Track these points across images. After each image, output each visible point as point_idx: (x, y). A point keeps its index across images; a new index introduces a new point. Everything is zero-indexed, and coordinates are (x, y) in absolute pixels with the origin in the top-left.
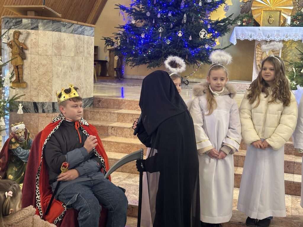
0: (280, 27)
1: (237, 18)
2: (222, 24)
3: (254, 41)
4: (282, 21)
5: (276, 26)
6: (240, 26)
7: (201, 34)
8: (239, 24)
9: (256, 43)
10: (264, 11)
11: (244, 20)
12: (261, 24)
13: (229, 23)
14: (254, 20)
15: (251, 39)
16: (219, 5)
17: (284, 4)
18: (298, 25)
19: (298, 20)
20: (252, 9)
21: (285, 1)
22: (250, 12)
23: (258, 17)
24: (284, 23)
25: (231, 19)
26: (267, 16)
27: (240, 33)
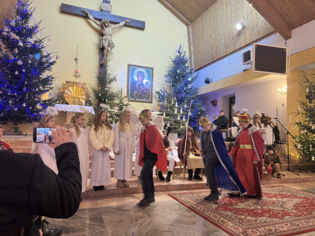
0: (80, 106)
1: (57, 100)
2: (48, 102)
3: (66, 112)
4: (80, 103)
5: (77, 105)
6: (58, 104)
7: (37, 106)
8: (58, 102)
9: (67, 113)
10: (71, 97)
11: (60, 101)
12: (69, 104)
13: (53, 102)
14: (66, 101)
15: (65, 111)
16: (46, 92)
17: (81, 95)
18: (88, 106)
19: (88, 103)
20: (64, 96)
21: (81, 93)
22: (63, 97)
23: (67, 100)
24: (82, 104)
25: (53, 100)
26: (72, 100)
27: (58, 107)
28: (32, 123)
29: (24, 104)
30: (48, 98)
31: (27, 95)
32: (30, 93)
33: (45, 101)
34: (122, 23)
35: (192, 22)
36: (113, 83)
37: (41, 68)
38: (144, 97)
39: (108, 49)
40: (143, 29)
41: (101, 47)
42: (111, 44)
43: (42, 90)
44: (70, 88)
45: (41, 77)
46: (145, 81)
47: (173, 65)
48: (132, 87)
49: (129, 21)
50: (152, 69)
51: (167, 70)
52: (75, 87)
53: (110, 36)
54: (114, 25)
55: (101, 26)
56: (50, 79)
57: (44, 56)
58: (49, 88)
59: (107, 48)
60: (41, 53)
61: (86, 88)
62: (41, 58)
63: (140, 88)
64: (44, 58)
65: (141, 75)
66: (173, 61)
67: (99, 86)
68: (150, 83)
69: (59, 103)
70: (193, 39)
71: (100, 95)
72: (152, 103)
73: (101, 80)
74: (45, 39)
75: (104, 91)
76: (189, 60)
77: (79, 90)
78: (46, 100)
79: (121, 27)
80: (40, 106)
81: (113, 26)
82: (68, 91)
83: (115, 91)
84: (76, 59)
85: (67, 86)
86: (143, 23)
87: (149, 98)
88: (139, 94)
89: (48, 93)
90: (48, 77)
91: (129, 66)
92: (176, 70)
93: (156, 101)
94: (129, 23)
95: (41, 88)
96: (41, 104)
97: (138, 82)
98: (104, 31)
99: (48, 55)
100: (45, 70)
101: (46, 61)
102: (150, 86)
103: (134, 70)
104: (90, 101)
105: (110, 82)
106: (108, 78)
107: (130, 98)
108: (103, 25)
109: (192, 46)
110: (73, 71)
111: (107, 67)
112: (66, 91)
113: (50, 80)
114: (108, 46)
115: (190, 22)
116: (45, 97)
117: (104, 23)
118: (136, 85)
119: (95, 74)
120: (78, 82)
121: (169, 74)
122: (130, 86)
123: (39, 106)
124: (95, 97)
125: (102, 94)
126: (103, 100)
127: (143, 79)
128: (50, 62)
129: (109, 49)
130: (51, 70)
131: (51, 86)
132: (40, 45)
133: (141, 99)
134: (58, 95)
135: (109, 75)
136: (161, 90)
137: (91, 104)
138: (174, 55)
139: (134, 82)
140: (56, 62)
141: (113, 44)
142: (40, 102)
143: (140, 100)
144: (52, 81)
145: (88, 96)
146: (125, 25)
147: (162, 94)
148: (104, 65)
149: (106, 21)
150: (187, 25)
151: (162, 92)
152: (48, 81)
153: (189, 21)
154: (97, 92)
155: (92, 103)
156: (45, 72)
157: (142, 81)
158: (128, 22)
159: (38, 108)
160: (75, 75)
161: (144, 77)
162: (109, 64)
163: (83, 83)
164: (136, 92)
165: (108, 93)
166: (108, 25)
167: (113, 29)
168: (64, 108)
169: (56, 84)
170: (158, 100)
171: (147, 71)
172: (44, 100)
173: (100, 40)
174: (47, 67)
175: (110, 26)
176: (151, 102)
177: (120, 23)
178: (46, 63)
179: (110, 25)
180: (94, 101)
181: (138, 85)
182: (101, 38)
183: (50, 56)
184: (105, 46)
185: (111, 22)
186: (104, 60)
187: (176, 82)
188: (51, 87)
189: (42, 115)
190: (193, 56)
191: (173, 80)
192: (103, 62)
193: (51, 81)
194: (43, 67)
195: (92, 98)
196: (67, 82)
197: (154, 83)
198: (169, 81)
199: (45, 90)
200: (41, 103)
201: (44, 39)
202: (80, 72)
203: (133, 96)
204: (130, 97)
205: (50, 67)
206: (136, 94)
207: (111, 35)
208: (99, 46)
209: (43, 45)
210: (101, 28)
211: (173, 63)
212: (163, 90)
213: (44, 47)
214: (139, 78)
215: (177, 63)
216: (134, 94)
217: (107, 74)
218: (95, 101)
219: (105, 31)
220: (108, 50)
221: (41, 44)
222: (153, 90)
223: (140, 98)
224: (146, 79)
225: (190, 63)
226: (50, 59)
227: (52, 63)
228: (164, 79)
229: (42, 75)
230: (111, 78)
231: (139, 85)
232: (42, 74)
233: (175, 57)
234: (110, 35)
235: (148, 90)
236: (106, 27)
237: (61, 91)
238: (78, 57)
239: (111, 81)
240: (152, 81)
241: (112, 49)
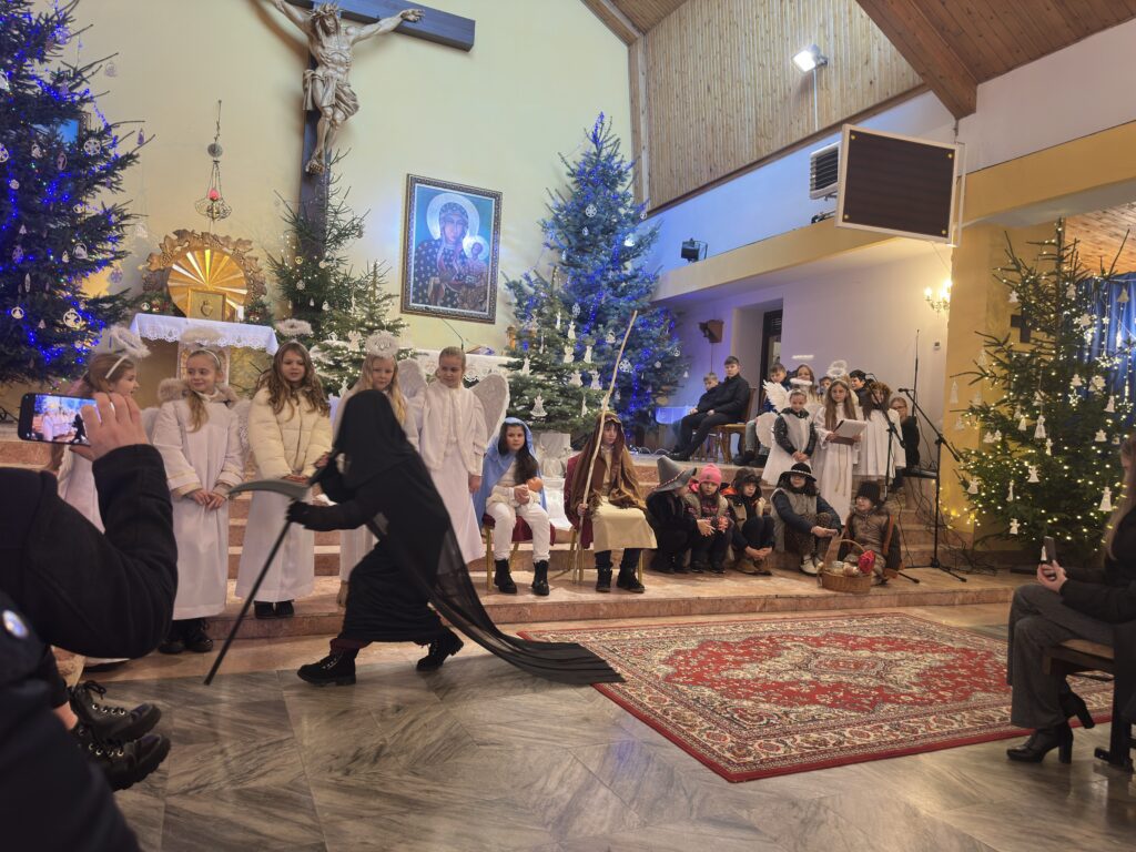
0: (225, 324)
1: (140, 299)
2: (107, 306)
3: (176, 343)
4: (228, 313)
5: (216, 320)
6: (146, 312)
7: (67, 318)
8: (146, 308)
9: (180, 348)
10: (192, 290)
11: (154, 302)
12: (188, 314)
13: (125, 304)
14: (175, 305)
15: (170, 340)
16: (100, 268)
17: (230, 284)
18: (257, 323)
19: (258, 314)
20: (169, 283)
21: (232, 278)
22: (165, 290)
23: (181, 300)
24: (232, 318)
25: (128, 297)
26: (199, 300)
27: (147, 326)
28: (48, 380)
29: (18, 308)
30: (107, 290)
31: (28, 277)
32: (38, 269)
33: (96, 301)
34: (388, 19)
35: (644, 32)
36: (349, 243)
37: (79, 176)
38: (464, 300)
39: (333, 114)
40: (464, 47)
41: (310, 107)
42: (344, 98)
43: (84, 260)
44: (189, 255)
45: (79, 212)
46: (468, 242)
47: (573, 187)
48: (422, 262)
49: (413, 13)
50: (497, 196)
51: (551, 204)
52: (208, 252)
53: (341, 69)
54: (359, 26)
55: (309, 30)
56: (114, 218)
57: (91, 134)
58: (112, 252)
59: (329, 111)
60: (81, 121)
61: (249, 258)
62: (81, 141)
63: (452, 267)
64: (92, 140)
65: (456, 219)
66: (572, 170)
67: (298, 254)
68: (487, 250)
69: (150, 312)
70: (647, 94)
71: (301, 285)
72: (494, 323)
73: (307, 231)
74: (94, 69)
75: (315, 272)
76: (631, 171)
77: (222, 264)
78: (101, 296)
79: (385, 34)
80: (78, 319)
81: (355, 30)
82: (183, 268)
83: (356, 275)
84: (213, 150)
85: (178, 249)
86: (469, 26)
87: (481, 303)
88: (447, 289)
89: (107, 271)
90: (107, 213)
91: (412, 181)
92: (584, 207)
93: (509, 316)
94: (415, 22)
95: (81, 252)
96: (79, 311)
97: (444, 245)
98: (320, 50)
99: (108, 128)
100: (96, 186)
101: (98, 152)
102: (487, 261)
103: (432, 198)
104: (263, 306)
105: (337, 240)
106: (333, 226)
107: (415, 301)
108: (317, 24)
109: (642, 118)
110: (202, 193)
111: (328, 184)
112: (175, 267)
113: (115, 224)
114: (333, 106)
115: (639, 30)
116: (96, 286)
117: (322, 19)
118: (436, 254)
119: (283, 206)
120: (221, 234)
121: (556, 219)
122: (413, 255)
123: (72, 320)
124: (281, 293)
125: (308, 284)
126: (312, 304)
127: (463, 235)
128: (113, 155)
129: (339, 116)
130: (120, 187)
131: (120, 247)
132: (75, 91)
133: (453, 306)
134: (147, 280)
135: (336, 213)
136: (528, 278)
137: (266, 320)
138: (577, 149)
139: (428, 244)
140: (137, 156)
141: (355, 100)
142: (76, 306)
143: (449, 309)
144: (122, 226)
145: (256, 287)
146: (399, 30)
147: (532, 290)
148: (318, 175)
149: (328, 9)
150: (629, 42)
151: (531, 286)
152: (108, 226)
153: (634, 25)
154: (291, 273)
155: (271, 316)
156: (97, 194)
157: (458, 242)
158: (412, 17)
159: (69, 328)
160: (210, 210)
161: (465, 224)
162: (335, 170)
163: (240, 240)
164: (437, 280)
165: (333, 281)
166: (337, 27)
167: (353, 43)
168: (168, 328)
169: (140, 237)
170: (516, 314)
171: (477, 204)
172: (91, 297)
173: (305, 82)
174: (101, 176)
175: (343, 32)
176: (491, 321)
177: (382, 22)
178: (97, 158)
179: (343, 25)
180: (278, 308)
181: (444, 253)
182: (309, 73)
183: (114, 132)
184: (325, 104)
185: (347, 16)
186: (320, 156)
187: (581, 250)
188: (117, 249)
189: (86, 351)
190: (644, 156)
191: (570, 243)
192: (315, 163)
193: (117, 229)
194: (86, 176)
195: (272, 295)
196: (177, 233)
197: (503, 250)
198: (556, 244)
199: (97, 260)
200: (82, 307)
201: (91, 66)
202: (229, 198)
203: (426, 296)
204: (412, 297)
205: (114, 175)
206: (437, 288)
207: (347, 64)
208: (302, 102)
209: (87, 92)
210: (308, 35)
211: (574, 179)
212: (533, 277)
213: (90, 100)
214: (448, 230)
215: (588, 181)
216: (427, 287)
217: (330, 209)
218: (284, 308)
219: (323, 47)
220: (334, 120)
221: (78, 85)
222: (500, 275)
223: (451, 302)
224: (472, 235)
225: (634, 178)
226: (114, 145)
227: (124, 162)
228: (538, 237)
229: (85, 203)
230: (343, 224)
231: (448, 256)
232: (84, 199)
233: (580, 159)
234: (341, 64)
235: (481, 275)
236: (328, 32)
237: (157, 265)
238: (220, 143)
239: (343, 234)
240: (496, 241)
241: (351, 118)
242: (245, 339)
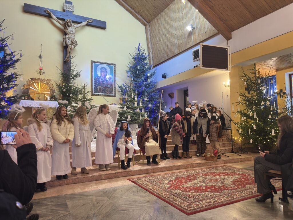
0: (45, 101)
1: (22, 96)
2: (13, 99)
3: (32, 107)
4: (45, 99)
5: (42, 101)
7: (2, 103)
8: (23, 99)
9: (33, 109)
10: (36, 93)
11: (25, 97)
12: (35, 99)
13: (18, 98)
14: (31, 97)
15: (30, 107)
16: (11, 89)
17: (46, 91)
19: (53, 98)
20: (29, 92)
21: (46, 89)
22: (28, 94)
23: (33, 96)
24: (46, 100)
25: (18, 96)
26: (37, 95)
27: (24, 103)
30: (13, 94)
33: (10, 98)
34: (84, 22)
35: (149, 23)
36: (77, 79)
37: (5, 66)
38: (107, 91)
39: (71, 46)
40: (104, 28)
41: (65, 45)
42: (74, 42)
43: (6, 87)
44: (34, 84)
45: (5, 75)
46: (108, 77)
47: (134, 62)
48: (96, 82)
49: (90, 20)
50: (114, 65)
51: (128, 66)
52: (39, 83)
53: (73, 35)
54: (77, 24)
55: (64, 26)
56: (14, 76)
57: (7, 55)
58: (14, 85)
59: (70, 46)
60: (5, 51)
61: (50, 84)
62: (5, 56)
63: (104, 83)
64: (8, 56)
65: (104, 71)
66: (133, 58)
67: (63, 82)
68: (113, 78)
69: (24, 100)
70: (151, 37)
71: (64, 90)
72: (115, 97)
73: (66, 76)
74: (8, 38)
75: (68, 87)
76: (148, 57)
77: (43, 86)
78: (11, 96)
79: (84, 26)
80: (5, 103)
81: (76, 25)
82: (33, 88)
83: (79, 87)
84: (40, 57)
85: (32, 83)
86: (105, 23)
87: (112, 92)
88: (103, 89)
89: (13, 89)
90: (12, 75)
91: (92, 62)
92: (137, 66)
93: (119, 95)
94: (91, 23)
95: (6, 85)
96: (5, 101)
97: (101, 78)
98: (67, 31)
99: (12, 53)
100: (9, 68)
101: (10, 59)
102: (113, 81)
103: (97, 66)
104: (54, 96)
105: (74, 78)
106: (72, 74)
107: (94, 93)
108: (66, 24)
109: (150, 44)
110: (37, 68)
111: (71, 64)
112: (31, 87)
113: (15, 77)
114: (71, 44)
115: (147, 22)
116: (10, 94)
117: (67, 23)
118: (100, 80)
119: (59, 70)
120: (43, 78)
121: (130, 70)
122: (93, 81)
123: (3, 103)
124: (59, 92)
125: (66, 90)
126: (68, 95)
127: (106, 75)
128: (13, 60)
129: (73, 47)
130: (15, 68)
131: (16, 83)
132: (3, 44)
133: (105, 93)
134: (23, 91)
135: (73, 71)
136: (123, 85)
137: (55, 100)
138: (134, 52)
139: (97, 78)
140: (20, 59)
141: (77, 43)
142: (4, 99)
143: (104, 94)
144: (16, 78)
145: (52, 91)
146: (87, 25)
147: (125, 88)
148: (68, 62)
149: (69, 20)
150: (145, 25)
151: (124, 87)
152: (13, 78)
153: (146, 21)
154: (62, 87)
155: (57, 99)
156: (9, 70)
157: (105, 77)
158: (90, 22)
159: (3, 105)
160: (40, 72)
161: (107, 72)
162: (72, 60)
163: (48, 79)
164: (100, 87)
165: (73, 88)
166: (71, 25)
167: (76, 28)
168: (29, 104)
169: (21, 81)
170: (121, 94)
171: (110, 67)
172: (8, 97)
173: (63, 39)
174: (11, 65)
175: (73, 26)
176: (115, 96)
177: (83, 23)
178: (9, 61)
179: (73, 24)
180: (58, 96)
181: (102, 80)
182: (64, 36)
183: (14, 54)
184: (69, 44)
185: (74, 22)
186: (68, 57)
187: (137, 77)
188: (15, 84)
189: (7, 111)
190: (151, 53)
191: (134, 75)
192: (67, 59)
193: (15, 79)
194: (6, 65)
195: (57, 93)
196: (31, 79)
197: (117, 78)
198: (131, 76)
199: (10, 87)
200: (6, 99)
201: (7, 37)
202: (44, 69)
203: (97, 91)
204: (94, 91)
205: (14, 65)
206: (100, 89)
207: (74, 34)
208: (63, 44)
209: (6, 44)
210: (64, 27)
211: (134, 60)
212: (125, 84)
213: (7, 46)
214: (102, 74)
215: (137, 60)
216: (97, 89)
217: (71, 70)
218: (60, 96)
219: (68, 30)
220: (71, 48)
221: (4, 42)
222: (116, 84)
223: (104, 92)
224: (108, 75)
225: (149, 59)
226: (14, 57)
227: (18, 60)
228: (126, 74)
229: (6, 72)
230: (75, 74)
231: (103, 81)
232: (6, 71)
233: (135, 55)
234: (73, 34)
235: (111, 85)
236: (69, 26)
237: (26, 87)
238: (42, 55)
239: (75, 77)
240: (115, 76)
241: (76, 47)
242: (50, 105)
